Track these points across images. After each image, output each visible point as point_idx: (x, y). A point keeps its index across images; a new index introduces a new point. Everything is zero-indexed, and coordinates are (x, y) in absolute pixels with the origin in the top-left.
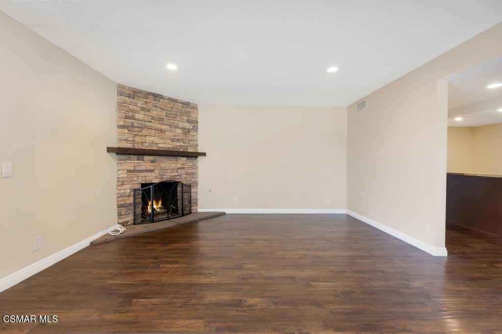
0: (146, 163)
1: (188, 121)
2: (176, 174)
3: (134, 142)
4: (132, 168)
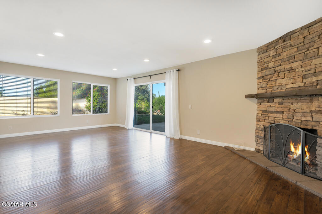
0: (275, 105)
3: (266, 88)
4: (265, 109)
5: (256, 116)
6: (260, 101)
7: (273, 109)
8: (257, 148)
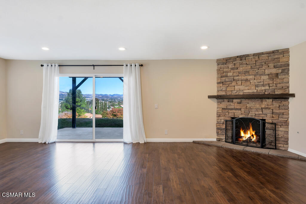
0: (235, 104)
1: (275, 67)
2: (261, 113)
3: (226, 91)
4: (225, 107)
5: (216, 113)
6: (220, 100)
7: (233, 107)
8: (219, 137)
